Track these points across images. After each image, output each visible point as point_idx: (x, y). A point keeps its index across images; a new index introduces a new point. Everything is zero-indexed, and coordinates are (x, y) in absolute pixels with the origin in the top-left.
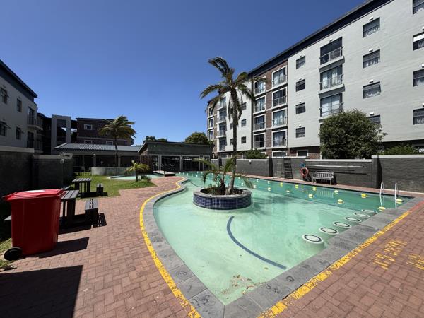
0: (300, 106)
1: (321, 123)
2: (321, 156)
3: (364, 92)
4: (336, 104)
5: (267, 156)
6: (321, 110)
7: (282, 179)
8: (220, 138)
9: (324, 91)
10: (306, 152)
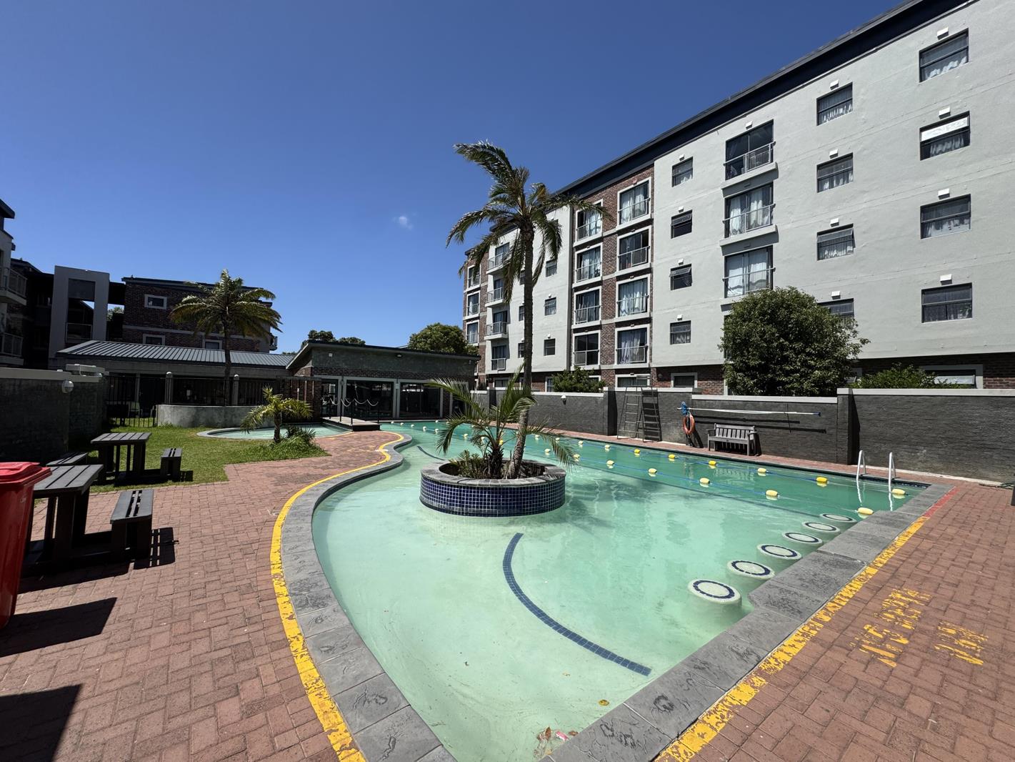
0: (681, 272)
1: (727, 313)
2: (726, 388)
3: (820, 247)
4: (759, 269)
5: (602, 385)
6: (726, 281)
7: (639, 441)
8: (493, 341)
9: (733, 238)
10: (692, 378)
